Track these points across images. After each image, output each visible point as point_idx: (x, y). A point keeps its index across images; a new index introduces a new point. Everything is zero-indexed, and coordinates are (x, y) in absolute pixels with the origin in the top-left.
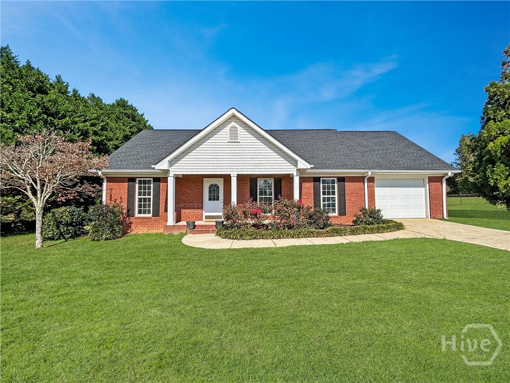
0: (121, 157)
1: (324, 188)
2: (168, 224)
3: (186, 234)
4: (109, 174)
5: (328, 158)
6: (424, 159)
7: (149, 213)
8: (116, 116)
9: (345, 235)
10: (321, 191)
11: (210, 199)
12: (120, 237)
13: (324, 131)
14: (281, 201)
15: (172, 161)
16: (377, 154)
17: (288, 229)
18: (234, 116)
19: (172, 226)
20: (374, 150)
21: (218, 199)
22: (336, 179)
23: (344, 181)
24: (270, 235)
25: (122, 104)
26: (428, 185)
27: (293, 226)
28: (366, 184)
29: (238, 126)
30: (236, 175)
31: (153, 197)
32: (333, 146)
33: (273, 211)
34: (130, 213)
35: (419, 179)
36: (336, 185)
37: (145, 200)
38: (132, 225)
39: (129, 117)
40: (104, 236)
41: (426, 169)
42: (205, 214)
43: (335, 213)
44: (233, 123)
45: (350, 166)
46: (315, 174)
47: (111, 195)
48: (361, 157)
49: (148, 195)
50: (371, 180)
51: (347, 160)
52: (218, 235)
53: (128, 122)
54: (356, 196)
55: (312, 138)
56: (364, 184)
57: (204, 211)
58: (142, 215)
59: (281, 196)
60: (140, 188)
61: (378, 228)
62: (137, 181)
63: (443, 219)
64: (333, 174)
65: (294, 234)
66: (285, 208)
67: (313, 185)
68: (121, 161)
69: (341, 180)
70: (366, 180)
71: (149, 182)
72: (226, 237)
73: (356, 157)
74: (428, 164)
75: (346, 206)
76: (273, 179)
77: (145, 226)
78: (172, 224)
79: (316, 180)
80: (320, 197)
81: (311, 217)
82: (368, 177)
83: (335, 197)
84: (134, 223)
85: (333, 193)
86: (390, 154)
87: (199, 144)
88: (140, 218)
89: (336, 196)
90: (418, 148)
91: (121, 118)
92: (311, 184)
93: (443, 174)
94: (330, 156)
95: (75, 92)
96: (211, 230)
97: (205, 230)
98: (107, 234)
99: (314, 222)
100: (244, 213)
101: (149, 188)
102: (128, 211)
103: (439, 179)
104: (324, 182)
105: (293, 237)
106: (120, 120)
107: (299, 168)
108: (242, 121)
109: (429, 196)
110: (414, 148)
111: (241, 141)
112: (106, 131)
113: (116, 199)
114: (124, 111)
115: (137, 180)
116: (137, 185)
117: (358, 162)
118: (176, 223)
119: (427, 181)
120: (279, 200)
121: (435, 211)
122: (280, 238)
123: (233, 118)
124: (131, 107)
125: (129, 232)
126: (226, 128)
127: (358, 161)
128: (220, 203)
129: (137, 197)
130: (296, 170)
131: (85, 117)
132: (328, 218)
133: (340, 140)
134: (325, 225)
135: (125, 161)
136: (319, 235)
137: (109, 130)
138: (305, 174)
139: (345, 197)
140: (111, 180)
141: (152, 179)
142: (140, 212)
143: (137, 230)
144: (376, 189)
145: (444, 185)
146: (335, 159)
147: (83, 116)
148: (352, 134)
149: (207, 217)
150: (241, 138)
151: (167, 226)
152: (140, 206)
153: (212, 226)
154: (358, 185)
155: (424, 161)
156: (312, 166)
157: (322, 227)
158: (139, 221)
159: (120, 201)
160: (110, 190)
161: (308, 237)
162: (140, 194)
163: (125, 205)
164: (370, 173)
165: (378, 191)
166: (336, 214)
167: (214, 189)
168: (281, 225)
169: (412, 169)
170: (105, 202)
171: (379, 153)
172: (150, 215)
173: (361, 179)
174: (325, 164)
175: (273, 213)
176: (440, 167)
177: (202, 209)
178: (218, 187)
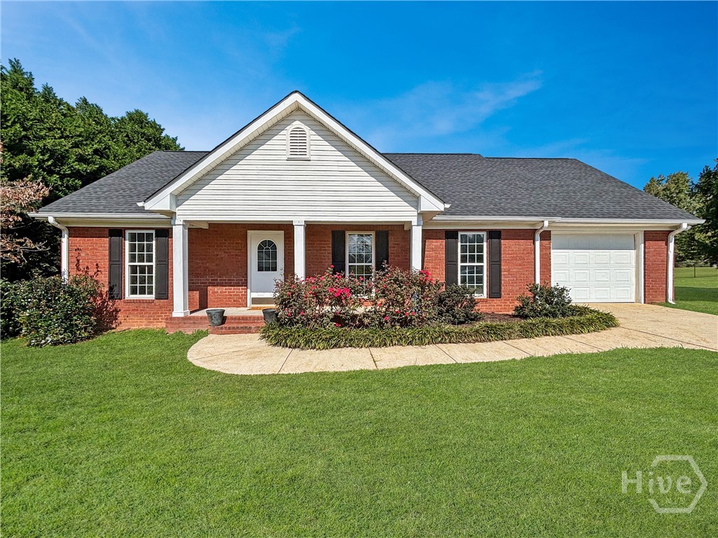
0: (100, 193)
1: (464, 249)
2: (174, 315)
3: (205, 334)
4: (73, 222)
5: (471, 197)
6: (636, 201)
7: (150, 293)
8: (127, 136)
9: (510, 339)
10: (459, 254)
11: (260, 269)
12: (88, 338)
13: (461, 156)
14: (387, 273)
15: (180, 194)
16: (553, 193)
17: (401, 326)
18: (299, 109)
19: (182, 318)
20: (546, 187)
21: (275, 269)
22: (485, 234)
23: (499, 238)
24: (366, 338)
25: (138, 119)
26: (643, 245)
27: (411, 320)
28: (538, 243)
29: (306, 129)
30: (303, 224)
31: (157, 265)
32: (477, 179)
33: (374, 290)
34: (115, 292)
35: (627, 235)
36: (485, 244)
37: (142, 269)
38: (119, 314)
39: (149, 140)
40: (49, 339)
41: (643, 217)
42: (252, 295)
43: (483, 293)
44: (297, 122)
45: (510, 210)
46: (449, 224)
47: (78, 261)
48: (528, 196)
49: (147, 261)
50: (546, 236)
51: (503, 200)
52: (264, 337)
53: (147, 147)
54: (520, 265)
55: (441, 167)
56: (534, 243)
57: (249, 290)
58: (138, 297)
59: (387, 263)
60: (133, 248)
61: (572, 323)
62: (127, 236)
63: (667, 304)
64: (481, 224)
65: (413, 338)
66: (395, 286)
67: (444, 243)
68: (98, 199)
69: (495, 235)
70: (538, 236)
71: (149, 237)
72: (278, 342)
73: (520, 196)
74: (644, 210)
75: (503, 282)
76: (373, 233)
77: (143, 316)
78: (182, 315)
79: (451, 235)
80: (457, 265)
81: (441, 301)
82: (542, 231)
83: (482, 266)
84: (122, 311)
85: (480, 259)
86: (574, 192)
87: (232, 162)
88: (134, 301)
89: (485, 264)
90: (620, 184)
91: (136, 141)
92: (442, 243)
93: (670, 227)
94: (474, 195)
95: (48, 90)
96: (253, 326)
97: (243, 326)
98: (57, 333)
99: (447, 311)
100: (316, 295)
101: (150, 248)
102: (111, 289)
103: (663, 236)
104: (464, 238)
105: (409, 344)
106: (134, 143)
107: (423, 209)
108: (315, 120)
109: (645, 264)
110: (614, 184)
111: (312, 158)
112: (107, 159)
113: (87, 268)
114: (139, 130)
115: (127, 232)
116: (127, 243)
117: (524, 205)
118: (191, 312)
119: (641, 238)
120: (383, 269)
121: (653, 291)
122: (385, 345)
123: (298, 113)
124: (154, 126)
125: (114, 326)
126: (282, 133)
127: (524, 202)
128: (279, 275)
129: (127, 264)
130: (416, 214)
131: (62, 132)
132: (473, 303)
133: (489, 170)
134: (468, 317)
135: (105, 198)
136: (461, 338)
137: (112, 157)
138: (431, 224)
139: (500, 265)
140: (75, 232)
141: (154, 232)
142: (134, 291)
143: (128, 323)
144: (552, 251)
145: (672, 245)
146: (483, 198)
147: (59, 129)
148: (507, 163)
149: (255, 301)
150: (312, 153)
151: (172, 319)
152: (133, 280)
153: (258, 318)
154: (524, 244)
155: (636, 203)
156: (448, 206)
157: (462, 320)
158: (132, 306)
159: (95, 270)
160: (75, 251)
161: (441, 342)
162: (133, 258)
163: (104, 278)
164: (546, 224)
165: (556, 256)
166: (485, 296)
167: (267, 250)
168: (388, 319)
169: (619, 217)
170: (66, 273)
171: (555, 191)
172: (152, 297)
173: (529, 234)
174: (466, 206)
175: (373, 295)
176: (666, 214)
177: (246, 286)
178: (275, 247)
